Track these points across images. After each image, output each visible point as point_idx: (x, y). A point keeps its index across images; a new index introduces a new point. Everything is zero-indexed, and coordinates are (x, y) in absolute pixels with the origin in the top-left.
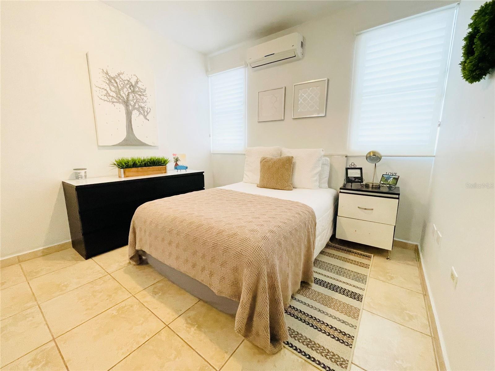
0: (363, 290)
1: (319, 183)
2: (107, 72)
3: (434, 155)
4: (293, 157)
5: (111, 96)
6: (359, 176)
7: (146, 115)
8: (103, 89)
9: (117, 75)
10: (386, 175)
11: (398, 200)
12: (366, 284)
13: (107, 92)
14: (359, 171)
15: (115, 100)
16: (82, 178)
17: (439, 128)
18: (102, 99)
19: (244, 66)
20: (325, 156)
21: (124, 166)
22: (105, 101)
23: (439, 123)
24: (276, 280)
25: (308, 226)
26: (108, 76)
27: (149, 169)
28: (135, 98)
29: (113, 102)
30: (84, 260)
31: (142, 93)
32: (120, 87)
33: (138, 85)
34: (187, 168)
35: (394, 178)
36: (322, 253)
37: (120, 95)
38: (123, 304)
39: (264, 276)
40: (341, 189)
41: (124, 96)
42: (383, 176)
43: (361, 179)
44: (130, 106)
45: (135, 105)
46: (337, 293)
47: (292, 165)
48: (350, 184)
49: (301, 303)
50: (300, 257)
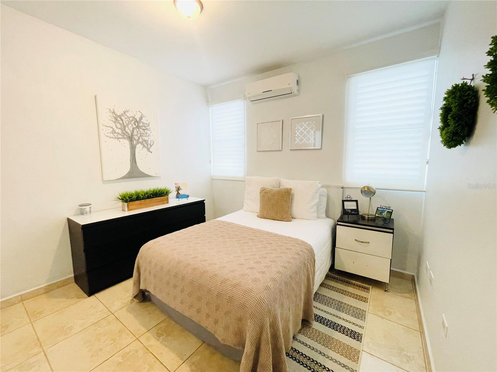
0: (362, 327)
1: (317, 213)
2: (114, 111)
3: (425, 190)
4: (291, 189)
5: (116, 133)
6: (355, 208)
7: (149, 148)
8: (109, 127)
9: (123, 113)
10: (380, 208)
11: (393, 234)
12: (365, 321)
13: (113, 130)
14: (355, 203)
15: (120, 136)
16: (86, 213)
17: (427, 166)
18: (109, 136)
19: (243, 99)
20: (322, 187)
21: (128, 200)
22: (110, 137)
23: (427, 161)
24: (278, 329)
25: (307, 266)
26: (114, 115)
27: (152, 201)
28: (139, 132)
29: (118, 139)
30: (87, 298)
31: (146, 127)
32: (125, 124)
33: (142, 121)
34: (188, 196)
35: (388, 212)
36: (322, 285)
37: (125, 131)
38: (127, 350)
39: (267, 328)
40: (338, 221)
41: (129, 131)
42: (377, 209)
43: (357, 210)
44: (134, 141)
45: (139, 139)
46: (337, 332)
47: (291, 197)
48: (347, 216)
49: (302, 344)
50: (301, 299)
